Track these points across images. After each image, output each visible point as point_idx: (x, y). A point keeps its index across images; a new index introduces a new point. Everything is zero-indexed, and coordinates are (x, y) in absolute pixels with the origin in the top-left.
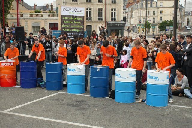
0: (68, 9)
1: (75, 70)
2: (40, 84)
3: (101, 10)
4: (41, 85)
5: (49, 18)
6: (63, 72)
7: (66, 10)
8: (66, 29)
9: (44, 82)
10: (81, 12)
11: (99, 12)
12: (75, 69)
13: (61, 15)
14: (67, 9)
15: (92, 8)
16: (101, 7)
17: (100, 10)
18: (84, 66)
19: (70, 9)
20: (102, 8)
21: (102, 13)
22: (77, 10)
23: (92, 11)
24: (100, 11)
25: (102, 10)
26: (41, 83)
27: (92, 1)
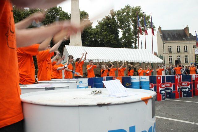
13: (195, 54)
27: (181, 51)
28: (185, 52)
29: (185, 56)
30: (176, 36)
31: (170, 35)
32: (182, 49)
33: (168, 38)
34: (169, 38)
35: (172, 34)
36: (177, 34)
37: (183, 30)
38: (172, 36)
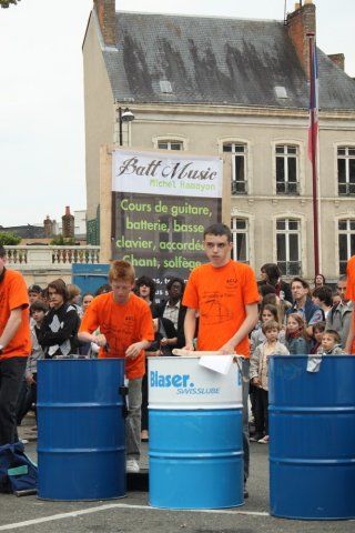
0: (143, 163)
1: (189, 382)
2: (8, 476)
3: (291, 228)
4: (15, 481)
5: (56, 265)
6: (124, 407)
7: (136, 169)
8: (137, 257)
9: (30, 465)
10: (204, 177)
11: (281, 239)
12: (186, 377)
13: (114, 194)
14: (138, 165)
15: (251, 218)
16: (289, 214)
17: (287, 227)
18: (235, 360)
19: (154, 165)
20: (295, 216)
21: (294, 239)
22: (187, 171)
23: (249, 233)
24: (287, 232)
25: (293, 225)
26: (12, 472)
27: (250, 187)
28: (280, 189)
29: (280, 225)
30: (223, 68)
31: (178, 54)
32: (261, 172)
33: (158, 77)
34: (169, 78)
35: (194, 51)
36: (230, 50)
37: (276, 24)
38: (189, 65)
